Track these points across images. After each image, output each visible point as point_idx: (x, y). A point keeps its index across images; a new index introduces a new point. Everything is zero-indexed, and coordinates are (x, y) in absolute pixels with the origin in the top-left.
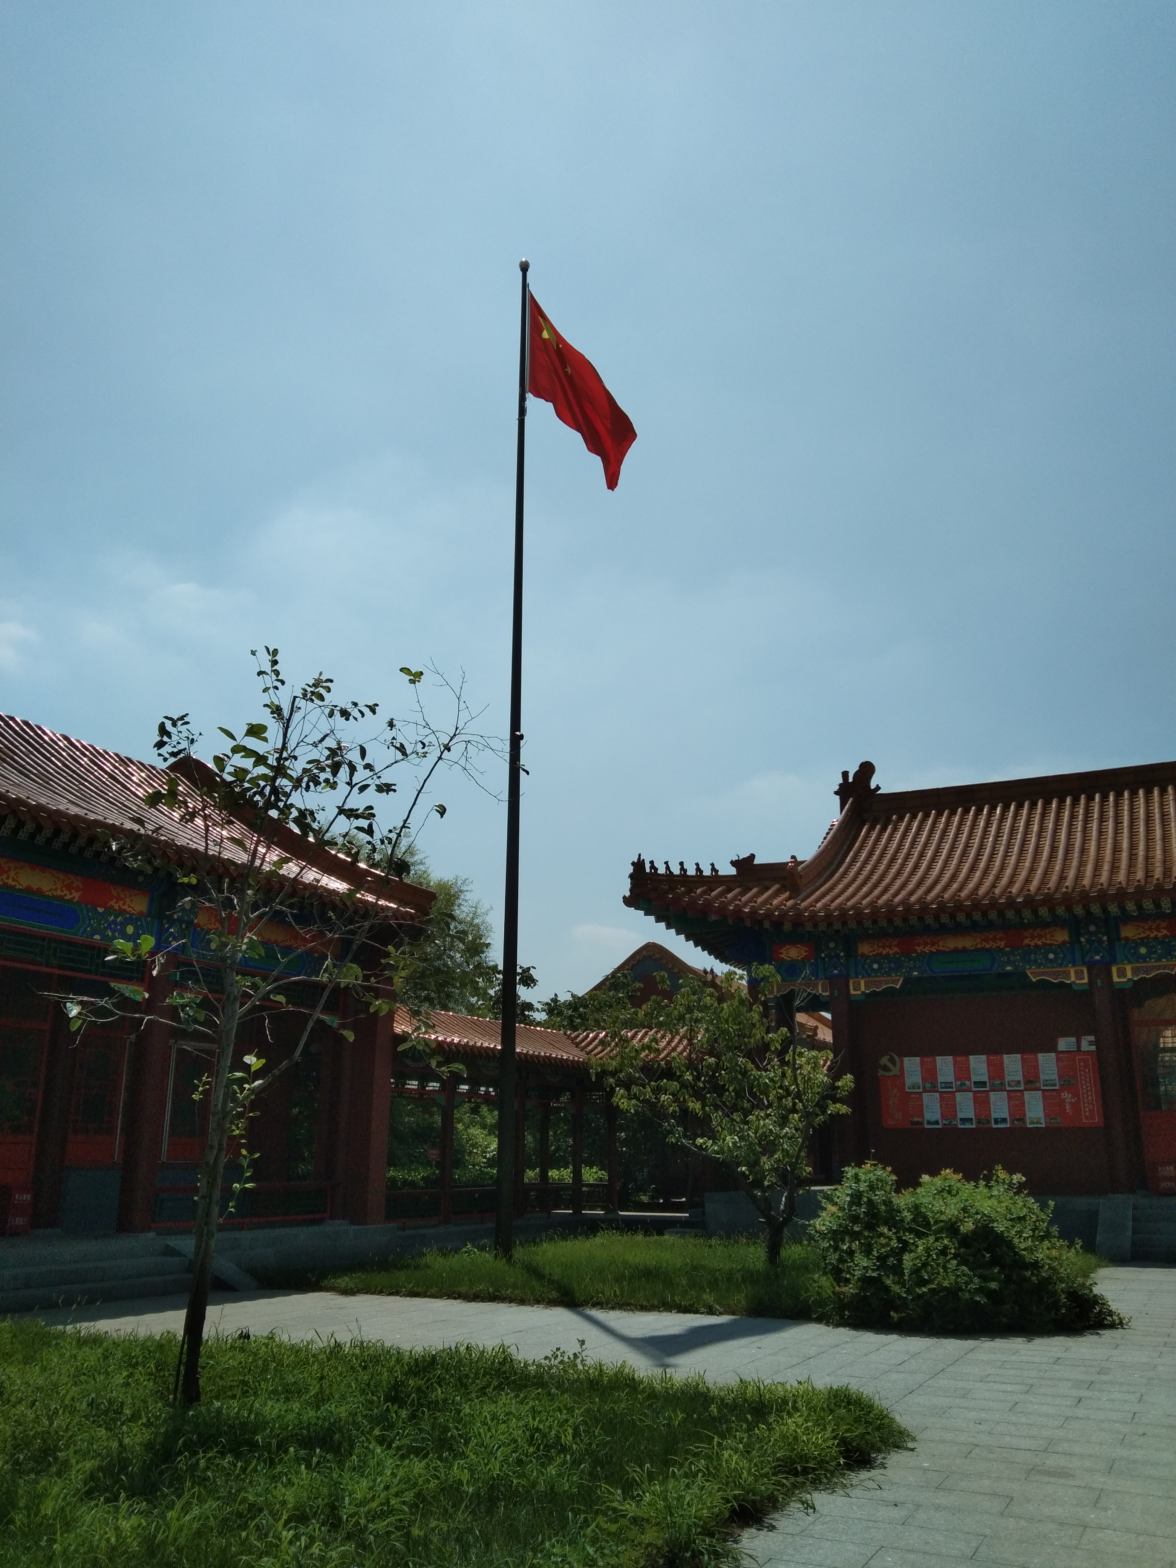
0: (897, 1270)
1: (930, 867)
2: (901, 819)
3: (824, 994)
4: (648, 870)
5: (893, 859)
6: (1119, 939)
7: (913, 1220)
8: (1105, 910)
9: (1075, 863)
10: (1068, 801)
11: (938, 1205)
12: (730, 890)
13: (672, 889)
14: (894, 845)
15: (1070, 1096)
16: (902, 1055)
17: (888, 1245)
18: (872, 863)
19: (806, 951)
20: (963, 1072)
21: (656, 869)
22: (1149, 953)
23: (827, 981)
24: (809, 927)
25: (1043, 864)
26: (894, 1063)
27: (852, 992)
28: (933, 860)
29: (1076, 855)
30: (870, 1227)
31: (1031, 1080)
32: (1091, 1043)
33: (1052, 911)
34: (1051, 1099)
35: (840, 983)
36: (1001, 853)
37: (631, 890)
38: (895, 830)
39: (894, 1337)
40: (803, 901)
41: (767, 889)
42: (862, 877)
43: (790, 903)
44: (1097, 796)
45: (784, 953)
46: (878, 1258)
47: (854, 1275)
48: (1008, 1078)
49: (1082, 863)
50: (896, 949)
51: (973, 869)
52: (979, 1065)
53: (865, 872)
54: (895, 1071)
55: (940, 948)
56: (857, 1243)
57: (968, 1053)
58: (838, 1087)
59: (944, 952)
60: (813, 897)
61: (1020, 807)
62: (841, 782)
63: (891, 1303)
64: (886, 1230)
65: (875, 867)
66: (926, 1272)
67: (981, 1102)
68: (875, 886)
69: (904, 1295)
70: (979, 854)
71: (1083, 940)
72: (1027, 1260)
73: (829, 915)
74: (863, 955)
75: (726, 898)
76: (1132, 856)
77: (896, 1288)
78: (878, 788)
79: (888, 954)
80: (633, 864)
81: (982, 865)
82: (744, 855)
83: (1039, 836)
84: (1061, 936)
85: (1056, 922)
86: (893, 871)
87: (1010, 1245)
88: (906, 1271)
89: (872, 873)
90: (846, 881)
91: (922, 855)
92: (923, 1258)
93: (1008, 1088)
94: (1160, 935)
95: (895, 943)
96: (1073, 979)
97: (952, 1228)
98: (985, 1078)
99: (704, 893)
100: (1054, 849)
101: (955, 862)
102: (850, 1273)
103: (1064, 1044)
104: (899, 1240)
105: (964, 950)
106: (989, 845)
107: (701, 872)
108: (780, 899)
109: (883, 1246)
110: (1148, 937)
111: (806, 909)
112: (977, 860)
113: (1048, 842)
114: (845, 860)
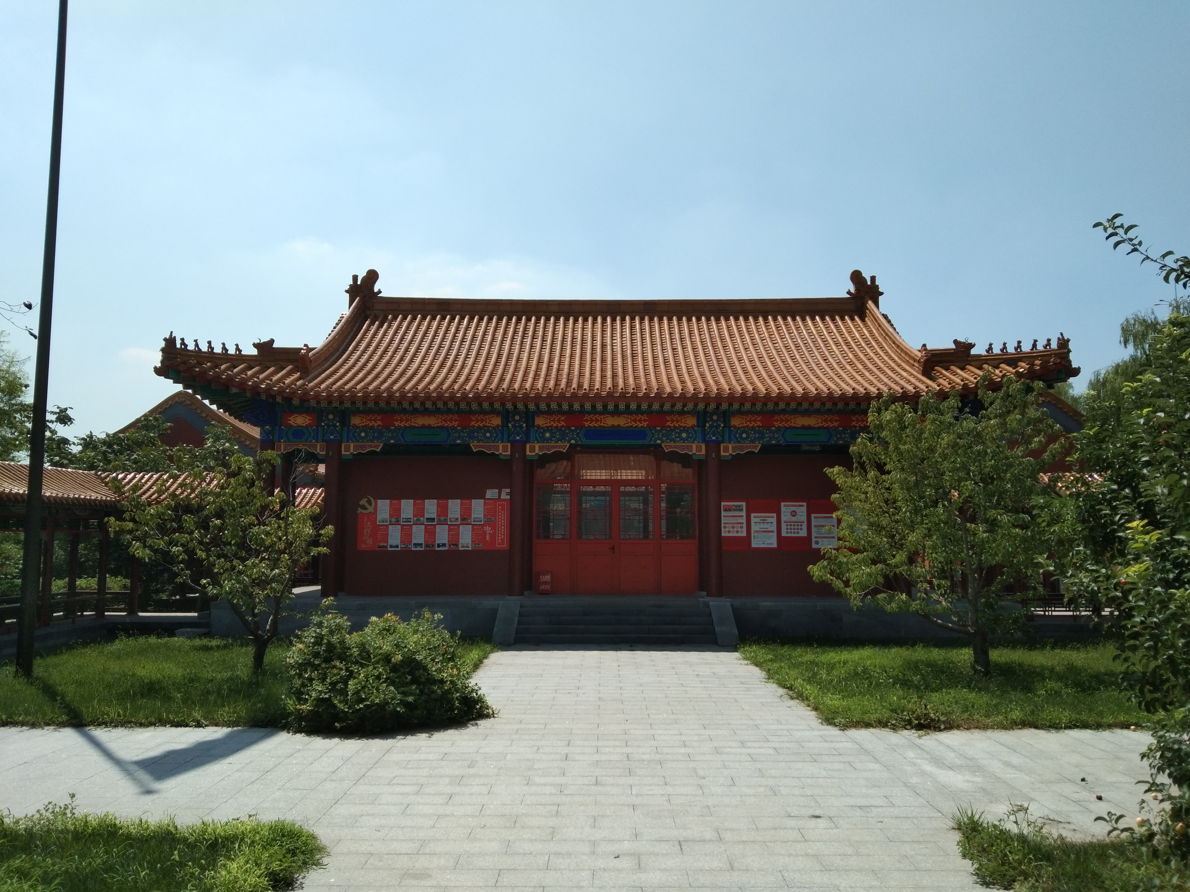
0: (343, 692)
1: (411, 361)
2: (395, 318)
3: (321, 453)
4: (178, 346)
5: (385, 351)
6: (533, 426)
7: (359, 655)
8: (526, 407)
9: (511, 370)
10: (514, 319)
11: (379, 642)
12: (251, 368)
13: (200, 364)
14: (387, 340)
15: (490, 528)
16: (376, 498)
17: (338, 674)
18: (369, 353)
19: (309, 420)
20: (419, 512)
21: (186, 346)
22: (552, 436)
23: (324, 443)
24: (313, 403)
25: (490, 367)
26: (370, 504)
27: (343, 453)
28: (415, 355)
29: (514, 362)
30: (328, 660)
31: (465, 518)
32: (507, 494)
33: (491, 404)
34: (478, 532)
35: (334, 446)
36: (463, 355)
37: (162, 362)
38: (389, 327)
39: (336, 740)
40: (310, 382)
41: (283, 368)
42: (360, 364)
43: (299, 383)
44: (533, 318)
45: (292, 420)
46: (330, 684)
47: (311, 697)
48: (450, 516)
49: (516, 369)
50: (379, 423)
51: (442, 366)
52: (431, 507)
53: (363, 360)
54: (371, 509)
55: (412, 424)
56: (316, 672)
57: (423, 498)
58: (321, 535)
59: (415, 427)
60: (319, 379)
61: (481, 319)
62: (352, 283)
63: (337, 716)
64: (338, 664)
65: (371, 357)
66: (364, 693)
67: (430, 533)
68: (369, 373)
69: (347, 710)
70: (448, 354)
71: (510, 425)
72: (436, 678)
73: (330, 396)
74: (354, 425)
75: (246, 375)
76: (549, 367)
77: (341, 706)
78: (380, 292)
79: (373, 426)
80: (165, 340)
81: (449, 364)
82: (265, 339)
83: (491, 345)
84: (497, 421)
85: (493, 412)
86: (384, 361)
87: (425, 669)
88: (349, 693)
89: (368, 361)
90: (347, 366)
91: (407, 350)
92: (363, 683)
93: (449, 523)
94: (559, 425)
95: (379, 418)
96: (501, 451)
97: (387, 659)
98: (434, 516)
99: (227, 369)
100: (499, 356)
101: (430, 359)
102: (308, 695)
103: (491, 493)
104: (347, 670)
105: (429, 427)
106: (456, 347)
107: (227, 350)
108: (292, 378)
109: (335, 675)
110: (551, 426)
111: (312, 389)
112: (446, 358)
113: (496, 351)
114: (348, 348)
